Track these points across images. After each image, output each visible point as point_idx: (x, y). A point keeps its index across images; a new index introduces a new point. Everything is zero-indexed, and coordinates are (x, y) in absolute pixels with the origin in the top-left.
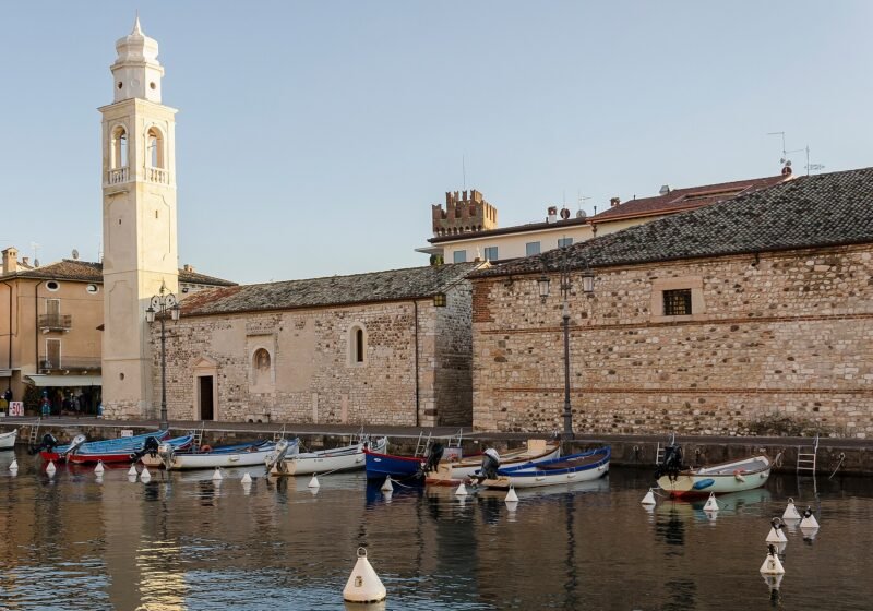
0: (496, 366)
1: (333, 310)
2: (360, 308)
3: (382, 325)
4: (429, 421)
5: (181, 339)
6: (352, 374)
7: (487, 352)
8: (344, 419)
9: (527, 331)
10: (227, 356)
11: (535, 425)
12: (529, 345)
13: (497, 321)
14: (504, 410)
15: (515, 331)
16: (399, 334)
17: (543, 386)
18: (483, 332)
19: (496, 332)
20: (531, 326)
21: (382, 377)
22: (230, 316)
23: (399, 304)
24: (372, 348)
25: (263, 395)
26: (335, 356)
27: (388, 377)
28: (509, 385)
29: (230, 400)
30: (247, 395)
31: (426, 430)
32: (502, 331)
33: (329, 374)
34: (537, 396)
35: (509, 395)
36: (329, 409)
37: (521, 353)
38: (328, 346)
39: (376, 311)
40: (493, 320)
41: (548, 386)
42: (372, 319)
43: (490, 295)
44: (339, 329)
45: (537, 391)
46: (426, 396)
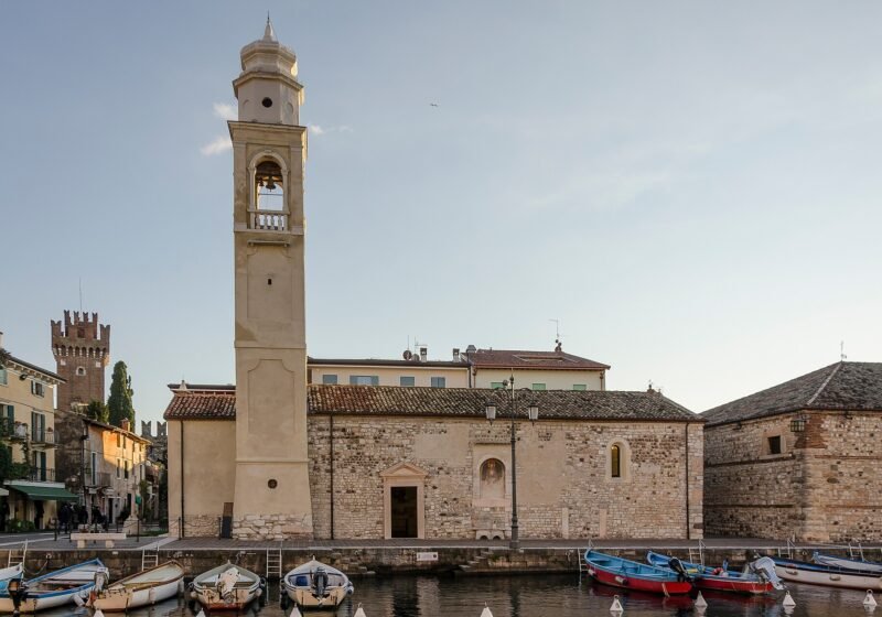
0: (829, 486)
1: (589, 424)
2: (623, 425)
3: (649, 443)
4: (698, 534)
5: (362, 441)
6: (612, 489)
7: (820, 474)
8: (602, 533)
9: (858, 458)
10: (440, 463)
11: (864, 536)
12: (860, 470)
13: (830, 448)
14: (836, 523)
15: (847, 457)
16: (667, 453)
17: (872, 504)
18: (816, 457)
19: (829, 457)
20: (862, 454)
21: (647, 493)
22: (445, 420)
23: (668, 425)
24: (636, 465)
25: (493, 509)
26: (591, 470)
27: (654, 493)
28: (841, 502)
29: (443, 515)
30: (468, 508)
31: (696, 542)
32: (833, 457)
33: (584, 489)
34: (866, 512)
35: (841, 511)
36: (583, 524)
37: (852, 476)
38: (582, 460)
39: (642, 429)
40: (826, 447)
41: (877, 504)
42: (636, 437)
43: (823, 426)
44: (597, 444)
45: (866, 507)
46: (695, 511)
